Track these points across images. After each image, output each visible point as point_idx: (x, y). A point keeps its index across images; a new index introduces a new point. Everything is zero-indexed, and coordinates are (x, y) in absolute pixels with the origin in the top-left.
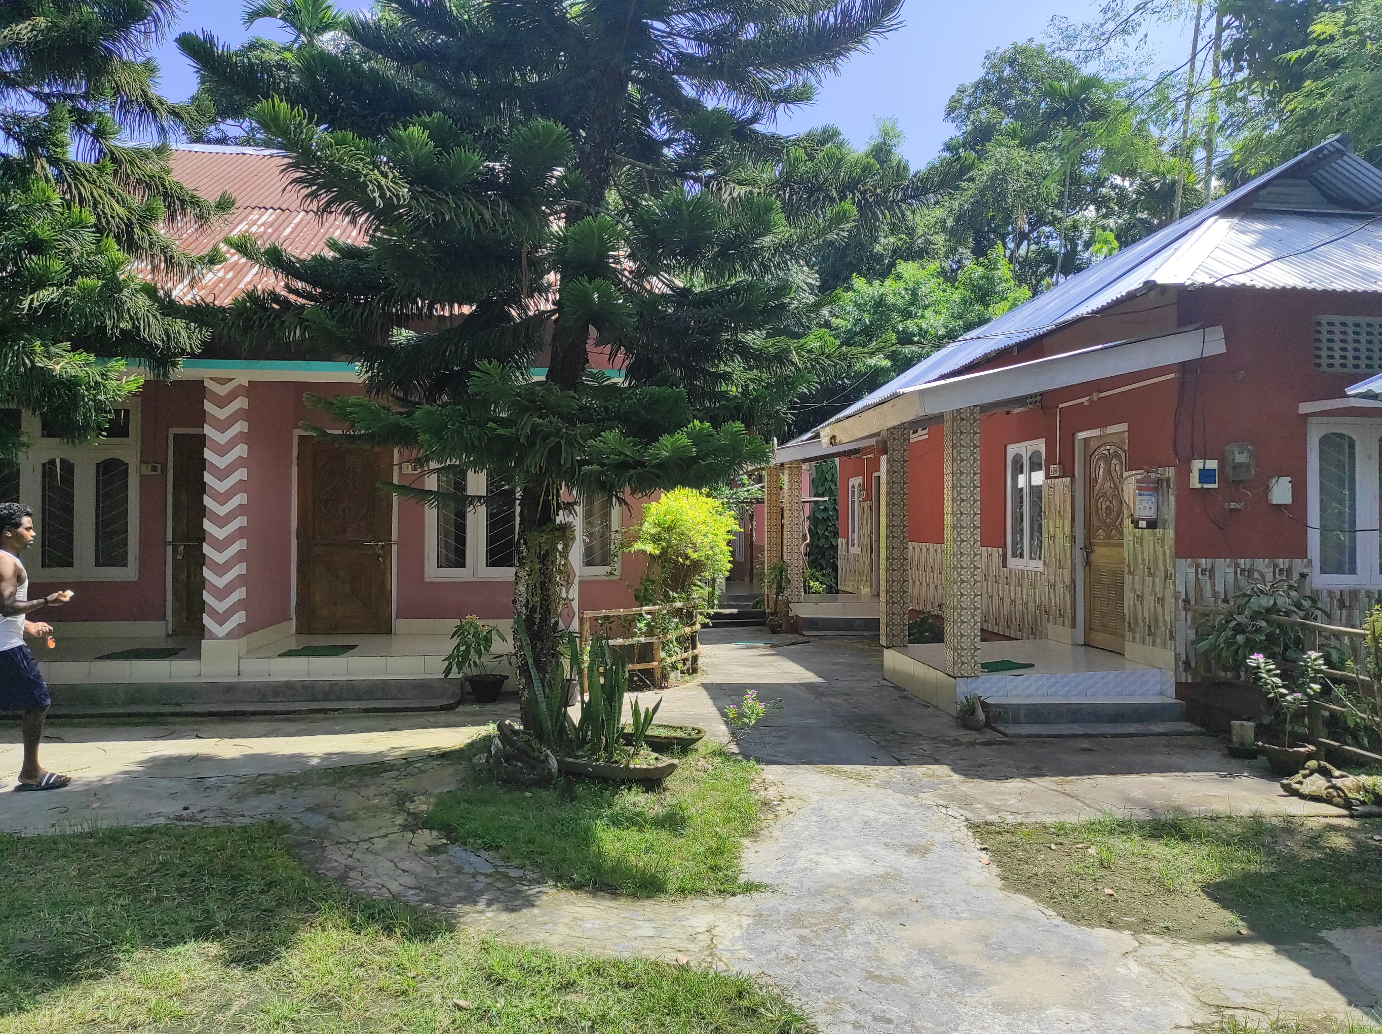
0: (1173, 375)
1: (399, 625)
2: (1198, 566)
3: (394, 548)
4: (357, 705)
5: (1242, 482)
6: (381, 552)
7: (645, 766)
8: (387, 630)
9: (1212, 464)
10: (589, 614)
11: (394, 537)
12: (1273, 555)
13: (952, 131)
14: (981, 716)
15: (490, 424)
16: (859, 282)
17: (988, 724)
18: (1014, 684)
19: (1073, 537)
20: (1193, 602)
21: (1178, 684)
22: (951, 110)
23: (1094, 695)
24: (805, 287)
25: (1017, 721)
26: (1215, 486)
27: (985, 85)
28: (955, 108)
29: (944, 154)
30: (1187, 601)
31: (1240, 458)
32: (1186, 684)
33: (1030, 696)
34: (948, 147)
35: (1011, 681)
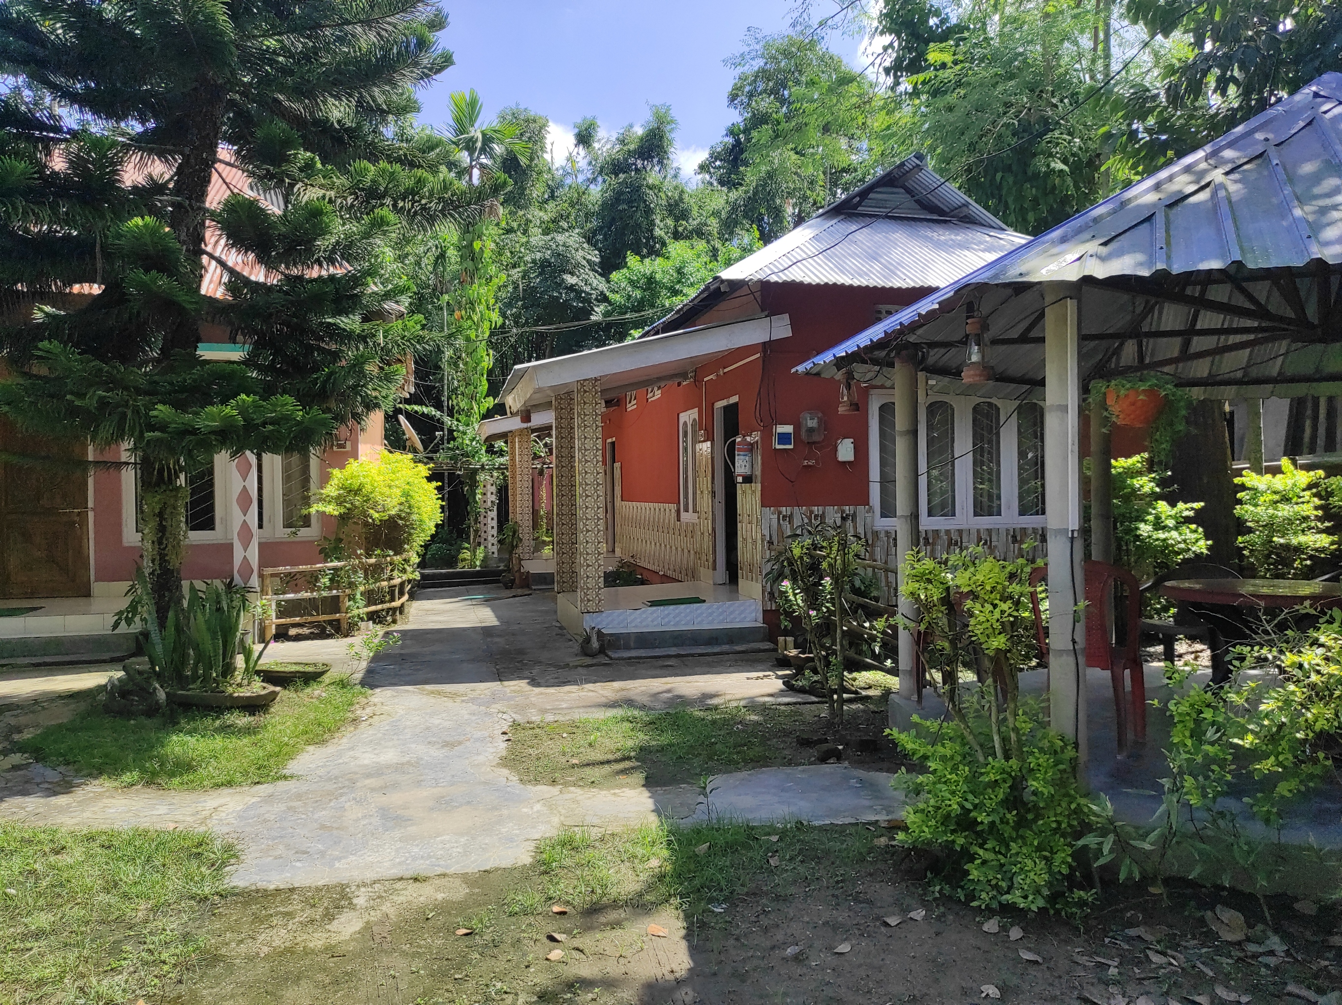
0: (758, 355)
1: (97, 587)
2: (780, 513)
3: (91, 515)
4: (27, 660)
5: (814, 443)
6: (77, 519)
7: (248, 694)
8: (86, 593)
9: (788, 429)
10: (269, 571)
11: (90, 504)
12: (839, 502)
13: (736, 117)
14: (595, 644)
15: (68, 397)
16: (632, 260)
17: (602, 651)
18: (632, 617)
19: (713, 493)
20: (775, 543)
21: (765, 612)
22: (733, 98)
23: (700, 623)
24: (584, 263)
25: (627, 648)
26: (791, 447)
27: (763, 74)
28: (737, 95)
29: (727, 139)
30: (771, 543)
31: (812, 423)
32: (771, 610)
33: (647, 626)
34: (731, 132)
35: (630, 615)
